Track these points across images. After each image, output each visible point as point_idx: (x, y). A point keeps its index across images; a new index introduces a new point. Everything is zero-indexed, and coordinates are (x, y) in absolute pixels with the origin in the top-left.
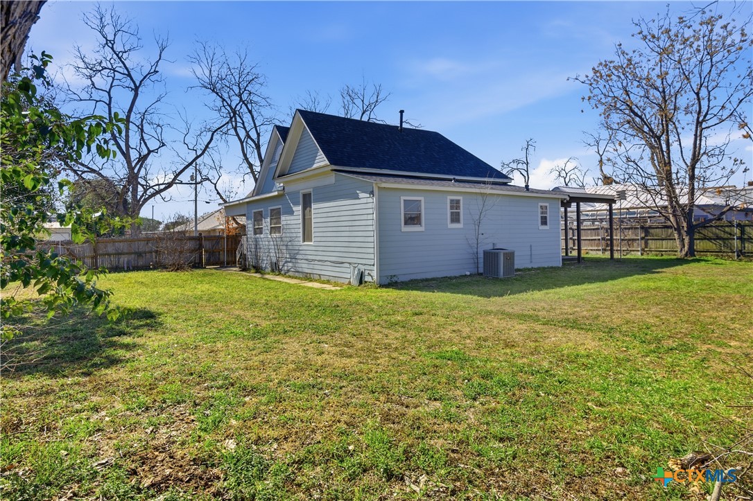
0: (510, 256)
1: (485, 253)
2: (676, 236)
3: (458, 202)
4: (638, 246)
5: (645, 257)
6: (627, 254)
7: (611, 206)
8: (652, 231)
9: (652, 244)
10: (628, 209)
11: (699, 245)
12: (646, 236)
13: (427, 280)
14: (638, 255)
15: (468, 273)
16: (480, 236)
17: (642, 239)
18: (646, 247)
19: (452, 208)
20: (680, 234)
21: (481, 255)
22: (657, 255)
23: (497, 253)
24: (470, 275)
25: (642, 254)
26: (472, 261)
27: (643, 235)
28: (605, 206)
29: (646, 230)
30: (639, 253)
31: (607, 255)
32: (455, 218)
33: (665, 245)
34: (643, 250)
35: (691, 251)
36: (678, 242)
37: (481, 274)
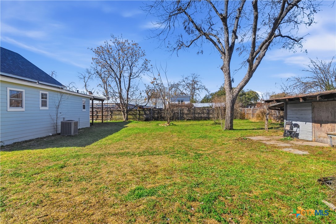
0: (76, 124)
1: (62, 123)
2: (123, 114)
3: (46, 95)
4: (109, 117)
5: (111, 121)
6: (105, 120)
7: (102, 102)
8: (113, 112)
9: (114, 117)
10: (97, 104)
11: (129, 117)
12: (111, 114)
13: (26, 141)
14: (109, 121)
15: (51, 134)
16: (59, 114)
17: (110, 115)
18: (112, 118)
19: (42, 98)
20: (124, 113)
21: (60, 124)
22: (115, 121)
23: (70, 123)
24: (53, 135)
25: (110, 120)
26: (53, 128)
27: (110, 114)
28: (101, 102)
29: (112, 112)
30: (109, 120)
31: (101, 121)
32: (44, 104)
33: (118, 117)
34: (110, 119)
35: (127, 119)
36: (123, 116)
37: (59, 134)
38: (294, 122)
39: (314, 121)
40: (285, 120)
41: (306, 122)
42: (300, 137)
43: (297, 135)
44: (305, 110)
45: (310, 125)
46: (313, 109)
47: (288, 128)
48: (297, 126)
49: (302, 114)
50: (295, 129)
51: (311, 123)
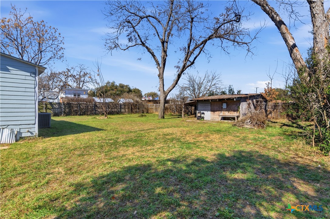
38: (202, 112)
39: (211, 111)
40: (197, 111)
41: (208, 111)
42: (205, 119)
43: (203, 118)
44: (207, 105)
45: (209, 112)
46: (211, 105)
47: (199, 115)
48: (203, 113)
49: (206, 108)
50: (202, 115)
51: (210, 112)
